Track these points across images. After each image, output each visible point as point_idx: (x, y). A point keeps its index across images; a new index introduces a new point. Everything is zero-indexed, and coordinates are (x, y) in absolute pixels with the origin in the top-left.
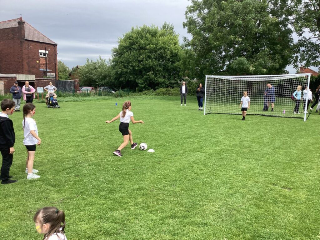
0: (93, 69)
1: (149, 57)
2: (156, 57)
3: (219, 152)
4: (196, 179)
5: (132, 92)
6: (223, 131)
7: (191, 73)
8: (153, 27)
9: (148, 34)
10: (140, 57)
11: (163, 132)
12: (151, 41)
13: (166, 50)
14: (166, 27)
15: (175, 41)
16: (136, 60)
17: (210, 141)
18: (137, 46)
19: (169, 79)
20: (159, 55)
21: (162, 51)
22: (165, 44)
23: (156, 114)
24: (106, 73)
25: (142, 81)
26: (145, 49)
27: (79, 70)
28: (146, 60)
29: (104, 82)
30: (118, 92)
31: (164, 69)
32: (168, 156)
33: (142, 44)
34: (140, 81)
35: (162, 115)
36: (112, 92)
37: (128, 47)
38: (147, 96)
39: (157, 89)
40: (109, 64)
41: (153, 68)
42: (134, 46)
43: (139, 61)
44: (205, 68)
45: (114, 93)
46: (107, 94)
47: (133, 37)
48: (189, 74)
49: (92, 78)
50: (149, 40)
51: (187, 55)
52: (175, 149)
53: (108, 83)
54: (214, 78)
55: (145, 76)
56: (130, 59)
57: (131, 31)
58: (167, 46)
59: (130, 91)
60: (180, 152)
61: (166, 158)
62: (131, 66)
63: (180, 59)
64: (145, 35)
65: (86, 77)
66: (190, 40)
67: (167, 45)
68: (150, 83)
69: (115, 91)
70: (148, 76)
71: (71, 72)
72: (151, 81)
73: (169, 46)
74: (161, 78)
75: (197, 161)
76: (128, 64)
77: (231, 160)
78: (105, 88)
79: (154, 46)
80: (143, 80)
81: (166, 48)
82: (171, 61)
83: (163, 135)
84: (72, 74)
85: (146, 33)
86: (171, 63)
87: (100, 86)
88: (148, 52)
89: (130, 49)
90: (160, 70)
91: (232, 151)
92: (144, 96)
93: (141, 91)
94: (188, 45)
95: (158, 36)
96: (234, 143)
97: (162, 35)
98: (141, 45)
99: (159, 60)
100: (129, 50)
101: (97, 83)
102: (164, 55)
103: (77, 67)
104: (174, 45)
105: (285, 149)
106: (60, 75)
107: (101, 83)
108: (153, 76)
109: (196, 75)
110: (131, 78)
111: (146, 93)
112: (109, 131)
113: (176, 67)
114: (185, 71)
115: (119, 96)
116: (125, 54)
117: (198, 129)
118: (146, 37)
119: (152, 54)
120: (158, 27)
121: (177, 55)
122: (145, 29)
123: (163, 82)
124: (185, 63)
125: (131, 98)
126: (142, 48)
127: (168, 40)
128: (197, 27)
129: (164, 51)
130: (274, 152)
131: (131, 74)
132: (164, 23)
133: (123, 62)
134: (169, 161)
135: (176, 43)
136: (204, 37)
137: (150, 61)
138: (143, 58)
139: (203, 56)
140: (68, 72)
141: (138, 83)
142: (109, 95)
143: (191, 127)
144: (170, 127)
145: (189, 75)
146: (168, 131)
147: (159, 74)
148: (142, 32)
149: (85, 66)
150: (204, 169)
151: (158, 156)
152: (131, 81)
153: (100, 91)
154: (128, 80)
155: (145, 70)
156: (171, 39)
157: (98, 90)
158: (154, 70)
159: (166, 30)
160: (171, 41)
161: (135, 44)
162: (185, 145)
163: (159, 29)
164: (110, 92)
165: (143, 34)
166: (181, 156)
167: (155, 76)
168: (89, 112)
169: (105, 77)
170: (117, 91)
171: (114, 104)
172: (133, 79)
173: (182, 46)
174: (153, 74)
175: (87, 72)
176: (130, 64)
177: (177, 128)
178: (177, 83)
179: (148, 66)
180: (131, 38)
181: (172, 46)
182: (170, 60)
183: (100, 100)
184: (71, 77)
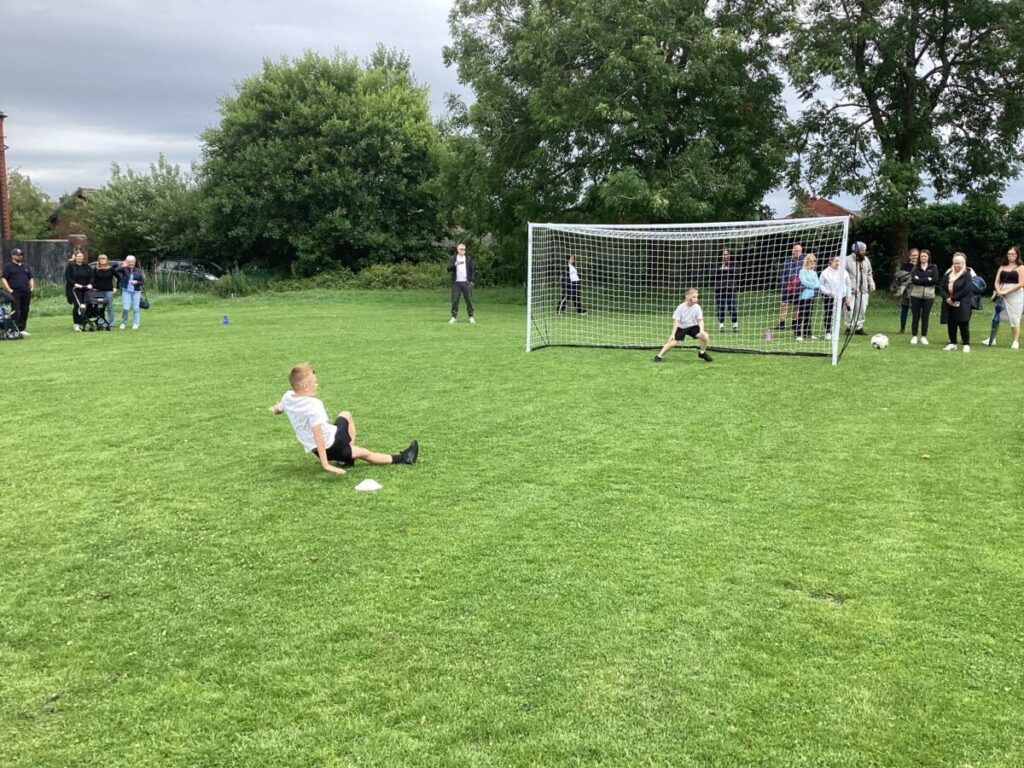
0: (136, 198)
1: (331, 160)
2: (356, 160)
3: (595, 481)
4: (536, 582)
5: (277, 276)
6: (595, 404)
7: (475, 216)
8: (341, 62)
9: (322, 83)
10: (299, 158)
11: (400, 417)
12: (335, 106)
13: (388, 137)
14: (386, 62)
15: (418, 107)
16: (285, 170)
17: (560, 441)
18: (286, 122)
19: (401, 235)
20: (366, 154)
21: (376, 141)
22: (384, 119)
23: (367, 354)
24: (185, 212)
25: (311, 242)
26: (318, 134)
27: (85, 204)
28: (321, 169)
29: (179, 242)
30: (228, 277)
31: (383, 200)
32: (428, 502)
33: (306, 118)
34: (301, 242)
35: (387, 357)
36: (207, 279)
37: (256, 126)
38: (331, 291)
39: (364, 267)
40: (193, 182)
41: (345, 196)
42: (279, 124)
43: (299, 174)
44: (520, 199)
45: (213, 282)
46: (191, 285)
47: (270, 94)
48: (467, 217)
49: (133, 229)
50: (329, 101)
51: (462, 156)
52: (448, 477)
53: (190, 248)
54: (556, 232)
55: (320, 225)
56: (266, 166)
57: (264, 72)
58: (392, 125)
59: (272, 274)
60: (469, 486)
61: (423, 509)
62: (271, 189)
63: (436, 167)
64: (314, 86)
65: (112, 226)
66: (468, 107)
67: (392, 120)
68: (338, 246)
69: (218, 275)
70: (331, 222)
71: (58, 211)
72: (342, 242)
73: (397, 126)
74: (374, 231)
75: (532, 516)
76: (259, 181)
77: (635, 505)
78: (182, 264)
79: (347, 122)
80: (314, 238)
81: (387, 131)
82: (406, 176)
83: (401, 427)
84: (59, 219)
85: (317, 79)
86: (405, 181)
87: (161, 260)
88: (326, 144)
89: (265, 134)
90: (371, 203)
91: (635, 473)
92: (320, 293)
93: (308, 272)
94: (462, 121)
95: (360, 87)
96: (636, 447)
97: (373, 86)
98: (301, 121)
99: (365, 171)
100: (261, 136)
101: (154, 247)
102: (381, 155)
103: (79, 194)
104: (413, 120)
105: (796, 460)
106: (17, 220)
107: (168, 247)
108: (348, 224)
109: (490, 220)
110: (271, 229)
111: (327, 280)
112: (209, 420)
113: (424, 196)
114: (453, 206)
115: (233, 291)
116: (249, 149)
117: (516, 404)
118: (316, 93)
119: (339, 151)
120: (356, 58)
121: (425, 154)
122: (314, 67)
123: (382, 246)
124: (453, 179)
125: (277, 298)
126: (306, 130)
127: (395, 105)
128: (488, 63)
129: (383, 139)
130: (766, 471)
131: (271, 217)
132: (376, 49)
133: (240, 177)
134: (434, 519)
135: (421, 113)
136: (513, 97)
137: (335, 172)
138: (310, 165)
139: (514, 158)
140: (47, 209)
141: (296, 249)
142: (197, 289)
143: (490, 395)
144: (424, 398)
145: (470, 219)
146: (416, 412)
147: (368, 217)
148: (301, 77)
149: (108, 188)
150: (559, 545)
151: (393, 504)
152: (270, 239)
153: (164, 274)
154: (259, 237)
155: (320, 204)
156: (403, 101)
157: (158, 273)
158: (348, 203)
159: (384, 72)
160: (403, 108)
161: (279, 118)
162: (480, 460)
163: (362, 67)
164: (202, 279)
165: (305, 82)
166: (472, 499)
167: (355, 224)
168: (129, 350)
169: (180, 227)
170: (225, 274)
171: (218, 320)
172: (276, 234)
173: (440, 126)
174: (346, 216)
175: (114, 210)
176: (266, 183)
177: (445, 400)
178: (427, 248)
179: (328, 191)
180: (266, 95)
181: (409, 126)
182: (404, 170)
183: (168, 307)
184: (57, 227)
